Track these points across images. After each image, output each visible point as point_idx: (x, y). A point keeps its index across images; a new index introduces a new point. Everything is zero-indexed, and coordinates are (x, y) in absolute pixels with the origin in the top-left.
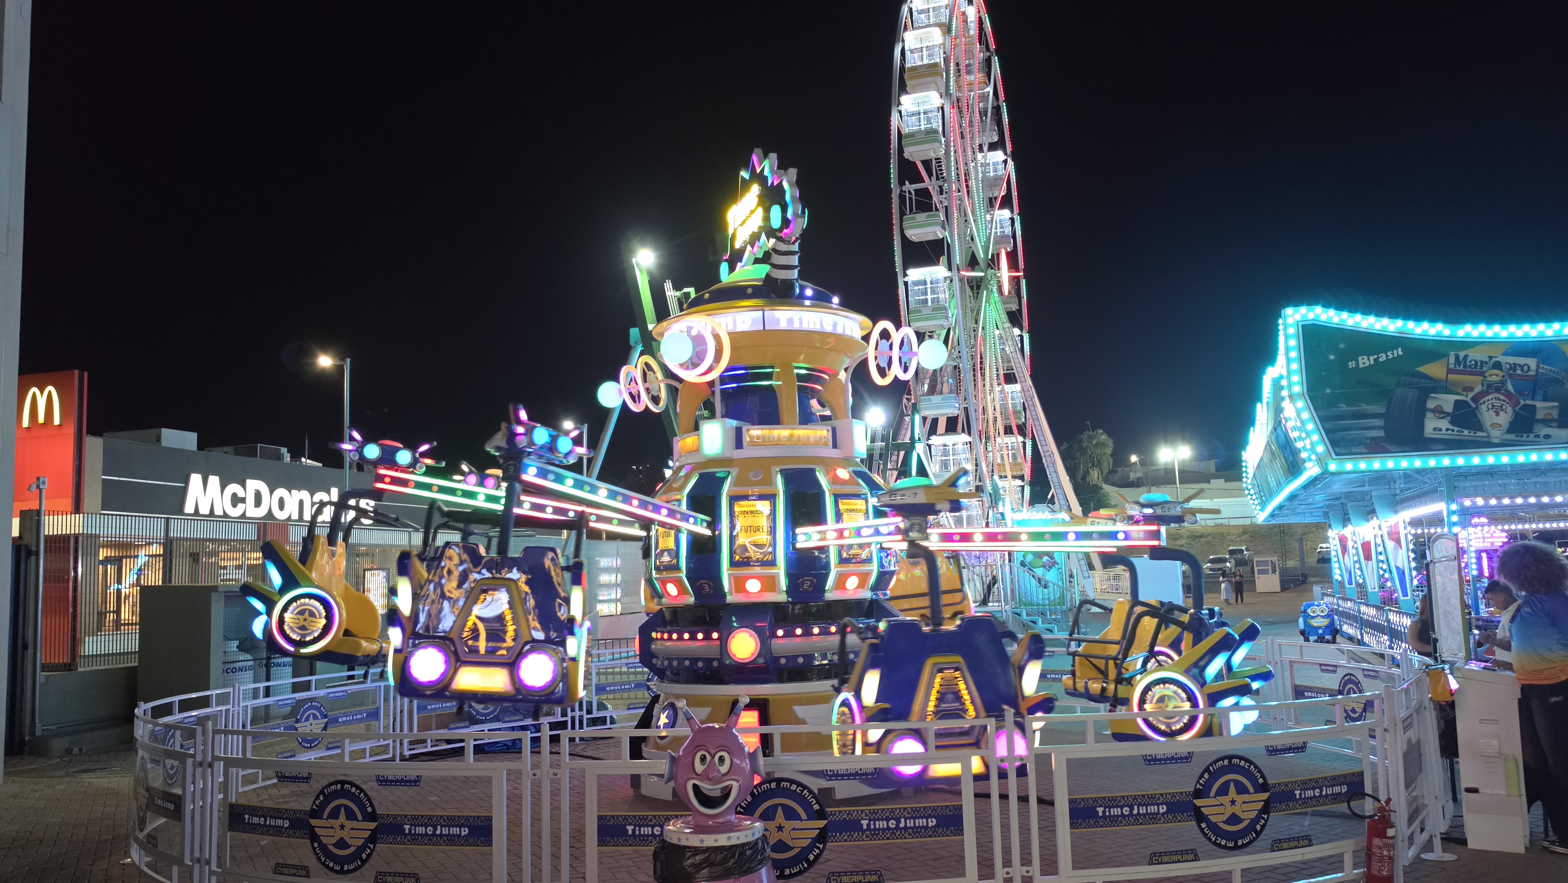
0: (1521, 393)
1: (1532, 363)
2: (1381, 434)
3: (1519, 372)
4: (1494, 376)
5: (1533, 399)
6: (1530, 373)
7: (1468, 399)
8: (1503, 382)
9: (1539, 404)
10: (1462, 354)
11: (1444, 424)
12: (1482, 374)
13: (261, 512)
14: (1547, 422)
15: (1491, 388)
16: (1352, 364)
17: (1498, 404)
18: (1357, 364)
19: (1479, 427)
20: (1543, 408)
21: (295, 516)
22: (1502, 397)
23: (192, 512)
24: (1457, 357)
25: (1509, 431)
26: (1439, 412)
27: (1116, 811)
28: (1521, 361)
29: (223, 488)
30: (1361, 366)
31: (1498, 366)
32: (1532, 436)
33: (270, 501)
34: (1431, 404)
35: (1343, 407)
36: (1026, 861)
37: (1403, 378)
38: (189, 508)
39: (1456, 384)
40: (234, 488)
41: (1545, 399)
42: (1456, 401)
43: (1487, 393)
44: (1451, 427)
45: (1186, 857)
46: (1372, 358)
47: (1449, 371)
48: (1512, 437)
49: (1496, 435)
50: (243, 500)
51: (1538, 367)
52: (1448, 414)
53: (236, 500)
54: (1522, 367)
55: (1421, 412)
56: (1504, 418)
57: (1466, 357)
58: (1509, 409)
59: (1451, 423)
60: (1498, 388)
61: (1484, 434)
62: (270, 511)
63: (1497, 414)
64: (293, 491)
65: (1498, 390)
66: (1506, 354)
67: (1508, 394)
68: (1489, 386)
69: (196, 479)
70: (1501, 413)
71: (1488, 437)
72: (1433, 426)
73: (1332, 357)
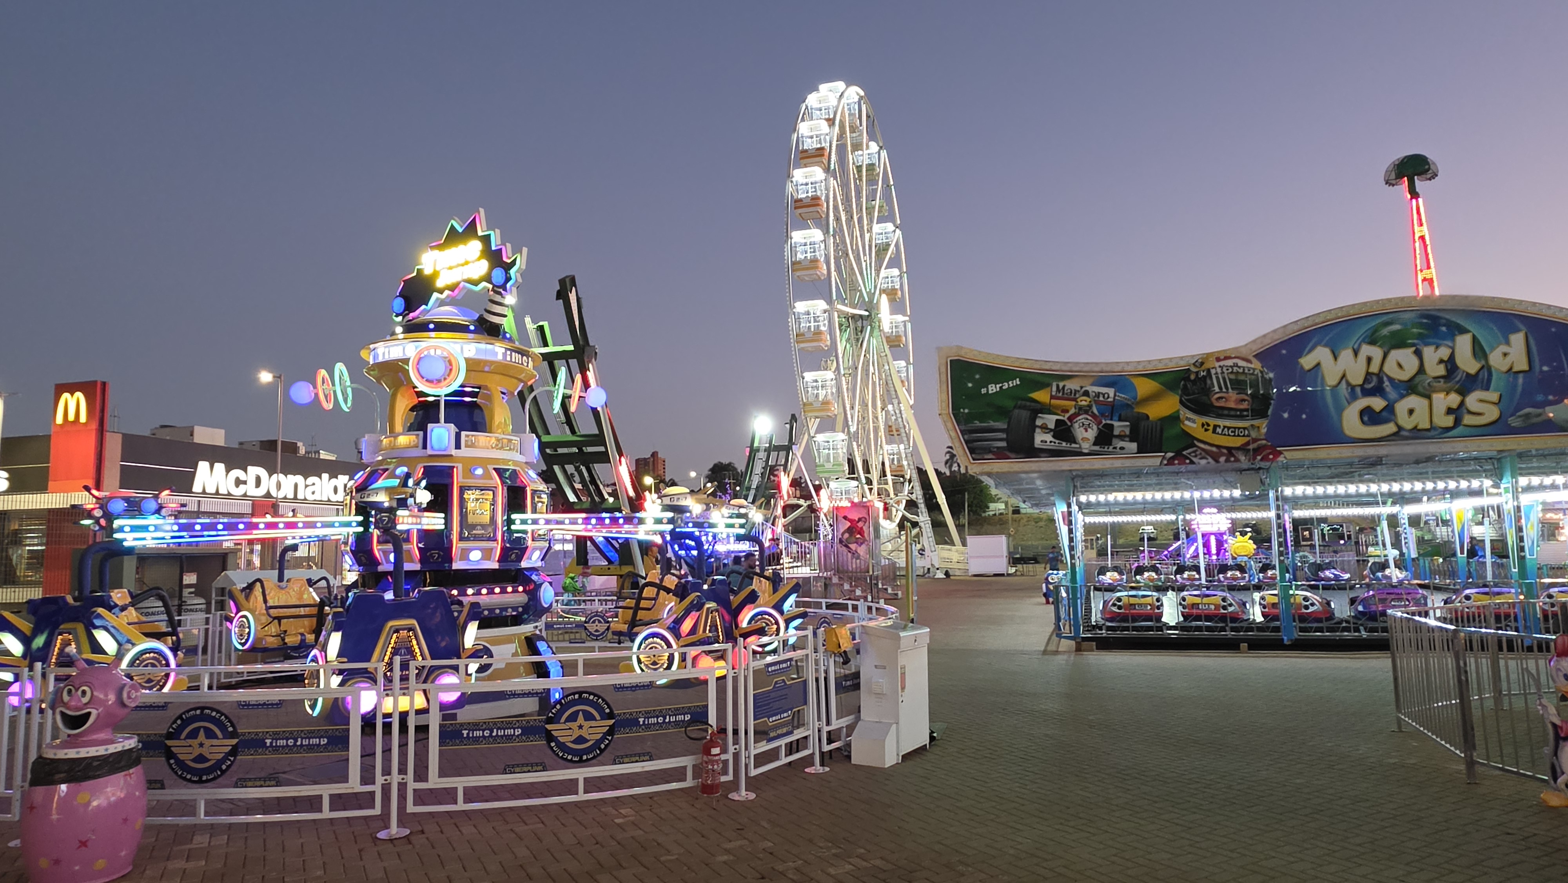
0: (1102, 415)
1: (1111, 391)
2: (1003, 444)
3: (1101, 398)
4: (1084, 402)
5: (1111, 419)
6: (1109, 400)
7: (1065, 419)
8: (1090, 406)
9: (1116, 424)
10: (1061, 384)
11: (1049, 437)
12: (1075, 400)
13: (261, 492)
14: (1121, 437)
15: (1082, 410)
16: (984, 391)
17: (1087, 422)
18: (988, 390)
19: (1072, 439)
20: (1120, 427)
21: (291, 495)
22: (1090, 418)
23: (200, 491)
24: (1058, 386)
25: (1095, 444)
26: (1044, 428)
27: (478, 733)
28: (1104, 390)
29: (228, 471)
30: (990, 392)
31: (1086, 393)
32: (1111, 447)
33: (269, 483)
34: (1039, 422)
35: (977, 424)
36: (403, 770)
37: (1019, 402)
38: (197, 488)
39: (1057, 407)
40: (237, 473)
41: (1120, 420)
42: (1057, 420)
43: (1079, 415)
44: (1053, 440)
45: (535, 768)
46: (998, 386)
47: (1052, 397)
48: (1097, 448)
49: (1086, 447)
50: (245, 483)
51: (1115, 395)
52: (1051, 430)
53: (238, 482)
54: (1104, 395)
55: (1033, 428)
56: (1091, 434)
57: (1064, 387)
58: (1095, 427)
59: (1054, 437)
60: (1086, 410)
61: (1077, 446)
62: (268, 492)
63: (1086, 431)
64: (289, 476)
65: (1086, 412)
66: (1093, 384)
67: (1094, 416)
68: (1080, 408)
69: (203, 466)
70: (1089, 430)
71: (1080, 448)
72: (1042, 439)
73: (970, 385)
